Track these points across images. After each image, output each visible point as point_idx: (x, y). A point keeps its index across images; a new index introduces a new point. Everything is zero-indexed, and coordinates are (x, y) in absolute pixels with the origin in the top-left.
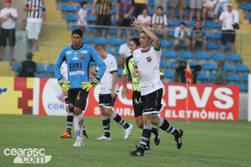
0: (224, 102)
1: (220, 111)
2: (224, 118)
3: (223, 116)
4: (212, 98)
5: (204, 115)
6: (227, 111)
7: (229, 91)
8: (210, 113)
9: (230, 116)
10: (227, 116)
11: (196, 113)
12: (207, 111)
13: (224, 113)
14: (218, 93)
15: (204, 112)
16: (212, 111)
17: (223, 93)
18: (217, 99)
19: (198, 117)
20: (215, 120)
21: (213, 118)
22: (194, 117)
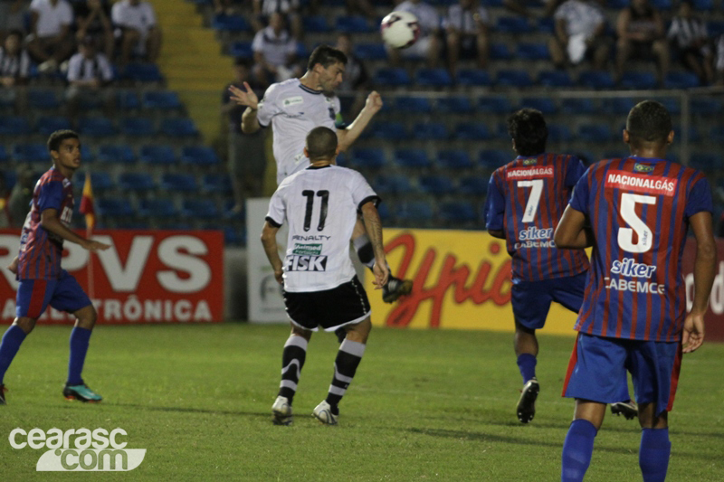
0: (184, 275)
1: (175, 297)
2: (186, 317)
3: (184, 310)
4: (154, 264)
5: (133, 310)
6: (194, 298)
7: (196, 246)
8: (149, 305)
9: (203, 311)
10: (193, 310)
11: (113, 307)
12: (142, 301)
13: (186, 304)
14: (168, 251)
15: (133, 302)
16: (153, 299)
17: (183, 251)
18: (166, 268)
19: (118, 315)
20: (162, 323)
21: (157, 315)
22: (107, 315)
